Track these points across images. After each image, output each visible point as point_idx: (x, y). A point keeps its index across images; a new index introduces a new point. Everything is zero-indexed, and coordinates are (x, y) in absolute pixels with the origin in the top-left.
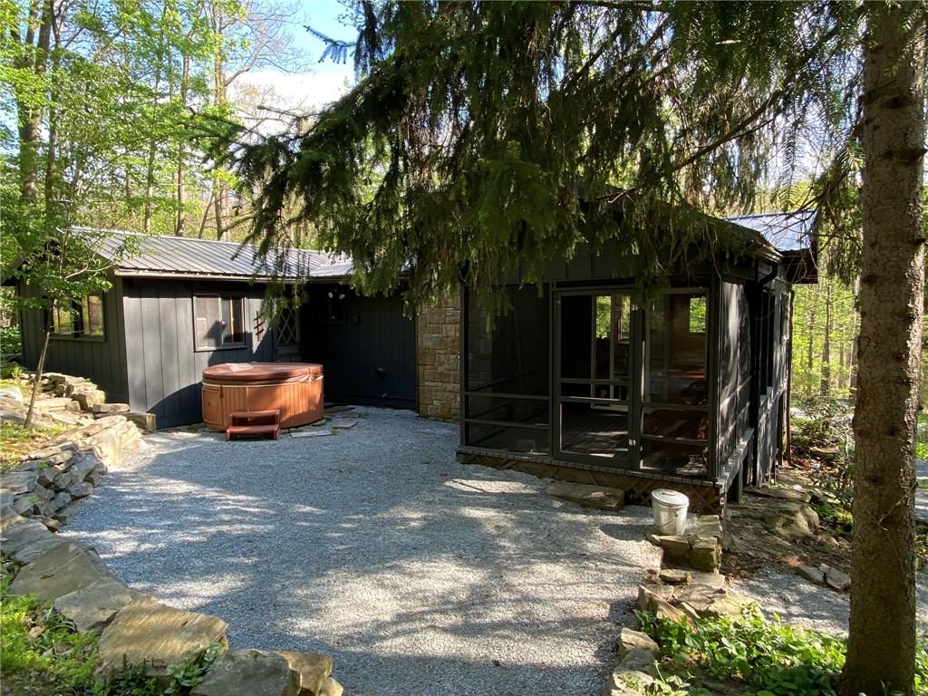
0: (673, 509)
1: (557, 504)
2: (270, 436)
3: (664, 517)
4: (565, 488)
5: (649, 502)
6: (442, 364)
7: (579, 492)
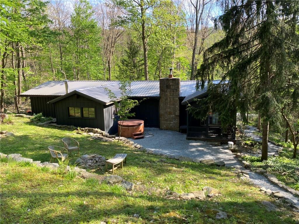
0: (231, 145)
1: (211, 146)
2: (143, 138)
3: (230, 146)
4: (211, 143)
5: (227, 144)
6: (166, 117)
7: (214, 143)
